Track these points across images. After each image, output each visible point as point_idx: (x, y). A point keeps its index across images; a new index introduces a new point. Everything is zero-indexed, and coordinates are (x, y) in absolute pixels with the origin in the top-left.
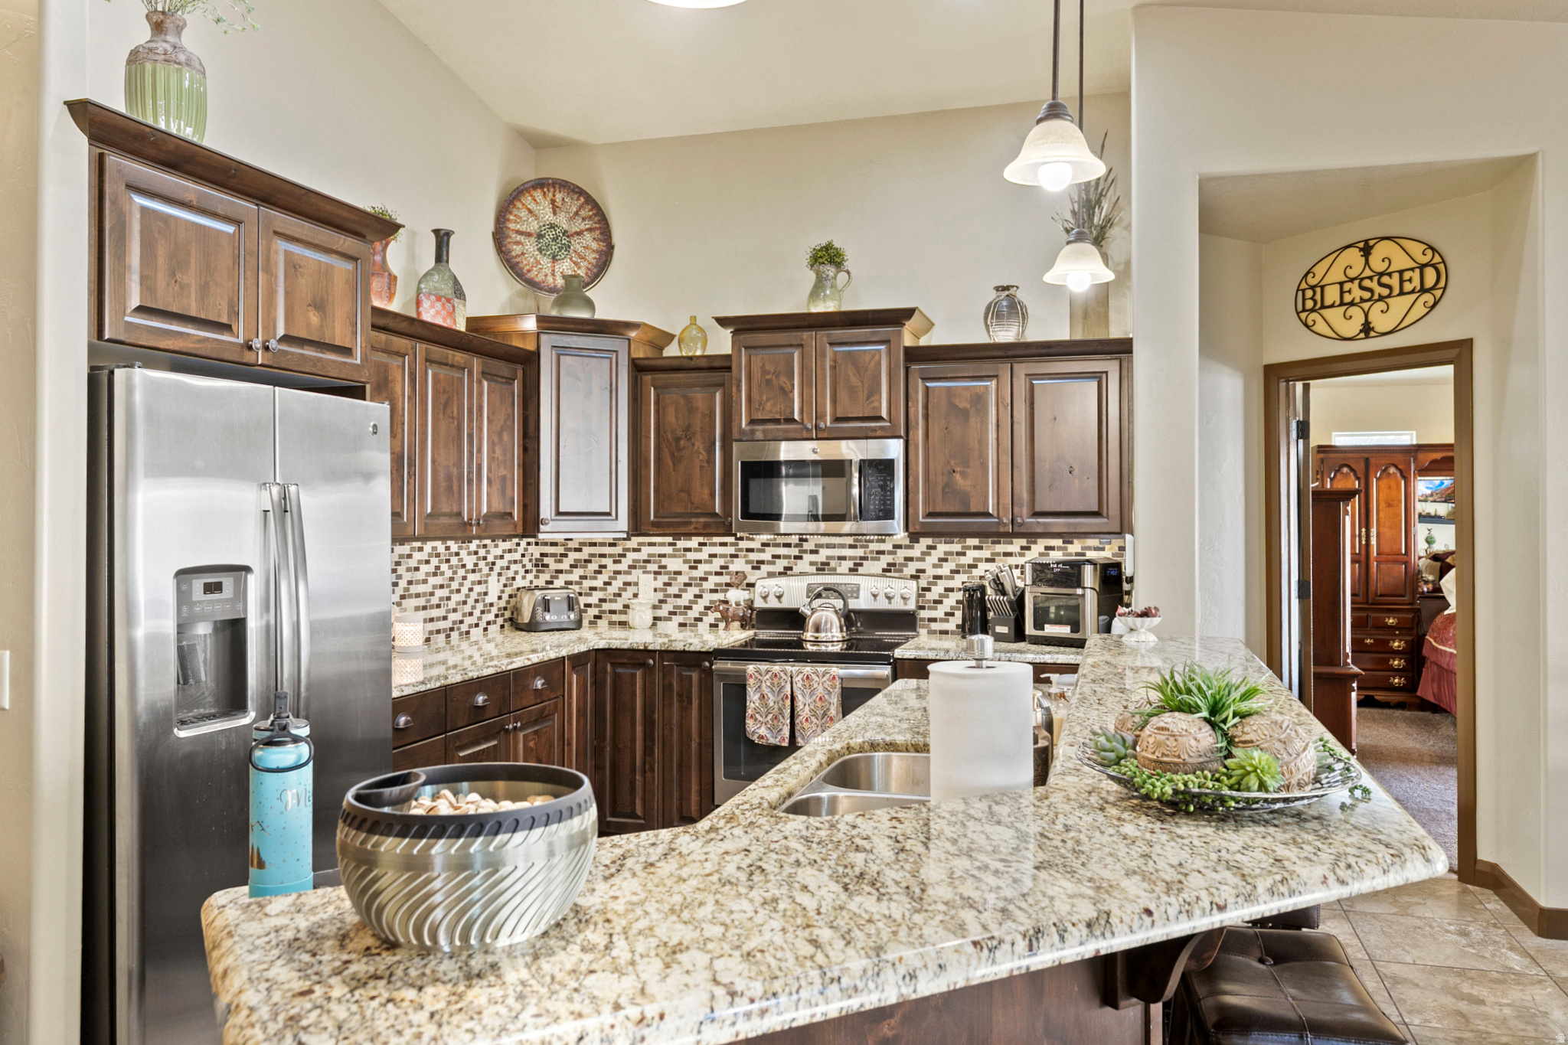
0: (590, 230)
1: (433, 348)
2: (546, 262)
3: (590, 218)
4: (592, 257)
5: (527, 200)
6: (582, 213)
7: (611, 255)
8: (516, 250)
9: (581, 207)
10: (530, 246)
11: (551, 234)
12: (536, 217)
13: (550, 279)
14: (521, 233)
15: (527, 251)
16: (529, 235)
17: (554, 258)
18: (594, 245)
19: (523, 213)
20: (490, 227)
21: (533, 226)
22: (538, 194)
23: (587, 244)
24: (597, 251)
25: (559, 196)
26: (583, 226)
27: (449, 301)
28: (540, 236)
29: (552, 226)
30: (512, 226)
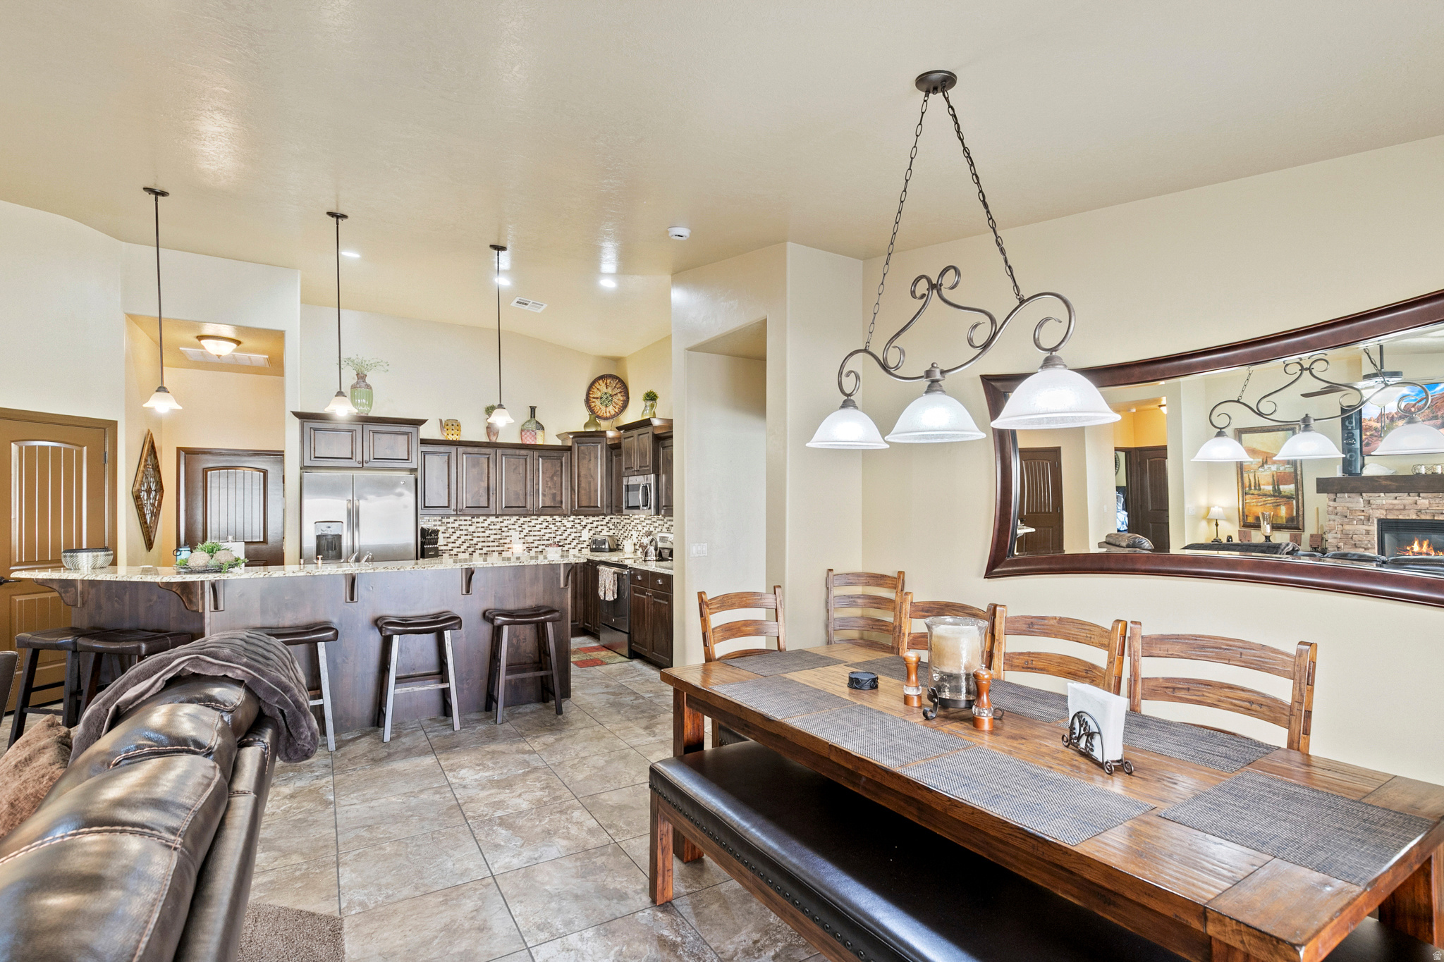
0: (620, 392)
1: (504, 450)
2: (603, 408)
3: (620, 388)
4: (620, 403)
5: (597, 385)
6: (617, 386)
7: (628, 401)
8: (593, 405)
9: (617, 384)
10: (598, 402)
11: (605, 396)
12: (600, 391)
13: (605, 414)
14: (594, 398)
15: (597, 404)
16: (597, 398)
17: (606, 406)
18: (621, 398)
19: (596, 390)
20: (584, 397)
21: (599, 395)
22: (601, 382)
23: (619, 398)
24: (623, 401)
25: (608, 381)
26: (617, 392)
27: (533, 431)
28: (601, 398)
29: (606, 393)
30: (591, 396)
